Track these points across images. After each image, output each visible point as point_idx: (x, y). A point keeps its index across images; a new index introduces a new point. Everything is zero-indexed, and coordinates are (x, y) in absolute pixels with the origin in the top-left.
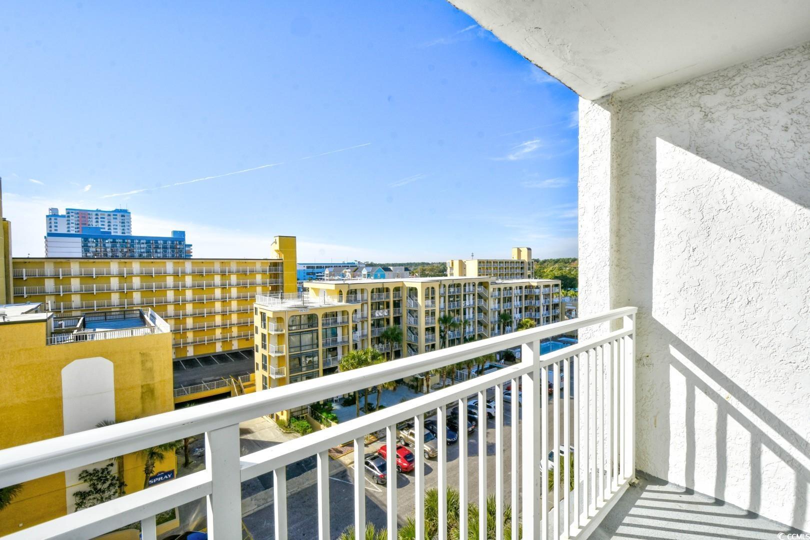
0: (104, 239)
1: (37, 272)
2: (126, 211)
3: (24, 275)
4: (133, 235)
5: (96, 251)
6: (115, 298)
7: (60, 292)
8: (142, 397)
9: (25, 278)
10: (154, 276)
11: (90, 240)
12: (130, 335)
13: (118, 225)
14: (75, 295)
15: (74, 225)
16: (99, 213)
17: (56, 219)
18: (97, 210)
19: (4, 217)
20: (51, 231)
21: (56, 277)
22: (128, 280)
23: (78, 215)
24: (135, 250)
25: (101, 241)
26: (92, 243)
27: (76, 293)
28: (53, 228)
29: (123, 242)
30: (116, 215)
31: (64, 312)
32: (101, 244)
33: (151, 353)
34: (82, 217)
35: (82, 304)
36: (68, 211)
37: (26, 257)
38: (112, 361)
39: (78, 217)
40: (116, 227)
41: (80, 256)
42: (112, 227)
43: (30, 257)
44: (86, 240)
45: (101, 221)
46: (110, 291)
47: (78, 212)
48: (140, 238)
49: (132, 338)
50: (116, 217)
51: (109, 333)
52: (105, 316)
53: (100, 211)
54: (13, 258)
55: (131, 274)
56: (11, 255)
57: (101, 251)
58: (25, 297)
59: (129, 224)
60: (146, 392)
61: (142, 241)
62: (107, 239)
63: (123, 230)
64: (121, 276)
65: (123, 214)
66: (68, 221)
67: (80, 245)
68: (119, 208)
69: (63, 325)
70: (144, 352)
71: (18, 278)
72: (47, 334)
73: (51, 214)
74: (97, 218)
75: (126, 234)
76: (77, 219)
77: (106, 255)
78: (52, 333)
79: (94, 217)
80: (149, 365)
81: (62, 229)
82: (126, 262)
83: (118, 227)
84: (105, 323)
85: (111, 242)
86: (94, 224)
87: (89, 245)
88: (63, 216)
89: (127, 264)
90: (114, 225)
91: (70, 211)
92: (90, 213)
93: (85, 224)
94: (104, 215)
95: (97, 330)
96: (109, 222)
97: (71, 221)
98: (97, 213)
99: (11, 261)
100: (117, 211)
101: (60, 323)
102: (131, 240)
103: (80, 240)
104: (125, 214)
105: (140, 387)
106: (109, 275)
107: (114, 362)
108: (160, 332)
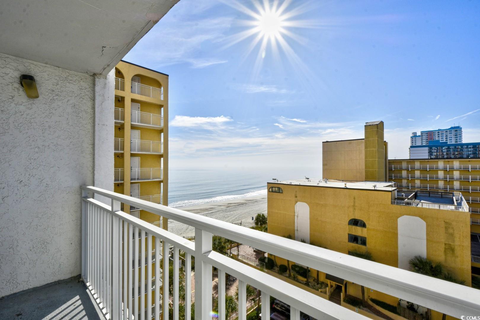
0: (442, 147)
1: (398, 166)
2: (458, 127)
3: (393, 168)
4: (463, 143)
5: (437, 155)
6: (441, 184)
7: (409, 178)
8: (445, 251)
9: (393, 170)
10: (470, 171)
11: (433, 148)
12: (438, 208)
13: (453, 137)
14: (417, 180)
15: (425, 140)
16: (440, 131)
17: (415, 138)
18: (439, 130)
19: (384, 140)
20: (413, 145)
21: (407, 170)
22: (450, 173)
23: (427, 134)
24: (464, 153)
25: (440, 149)
26: (434, 150)
27: (418, 179)
28: (414, 143)
29: (455, 148)
30: (451, 131)
31: (411, 189)
32: (439, 150)
33: (452, 223)
34: (430, 135)
35: (421, 185)
36: (422, 133)
37: (394, 159)
38: (425, 221)
39: (428, 135)
40: (451, 139)
41: (427, 157)
42: (448, 139)
43: (396, 159)
44: (430, 148)
45: (441, 136)
46: (438, 179)
47: (427, 132)
48: (467, 145)
49: (439, 210)
50: (451, 132)
51: (426, 204)
52: (429, 194)
53: (441, 130)
54: (389, 160)
55: (452, 169)
56: (388, 158)
57: (440, 155)
58: (393, 179)
59: (460, 136)
60: (448, 249)
61: (469, 146)
62: (444, 147)
63: (456, 140)
64: (445, 170)
65: (457, 130)
66: (421, 138)
67: (427, 151)
68: (453, 126)
69: (404, 195)
70: (447, 221)
71: (390, 170)
72: (392, 199)
73: (413, 136)
74: (439, 135)
75: (458, 143)
76: (426, 137)
77: (444, 157)
78: (395, 198)
79: (437, 134)
80: (451, 231)
81: (419, 143)
82: (449, 161)
83: (453, 139)
84: (429, 198)
85: (446, 149)
86: (437, 139)
87: (432, 151)
88: (419, 136)
89: (450, 163)
90: (449, 138)
91: (423, 133)
92: (435, 132)
93: (431, 139)
94: (443, 132)
95: (422, 201)
96: (446, 136)
97: (424, 138)
98: (438, 131)
99: (388, 161)
100: (452, 128)
101: (402, 194)
102: (461, 146)
103: (427, 148)
104: (458, 129)
105: (444, 244)
106: (437, 169)
107: (427, 223)
108: (463, 211)
